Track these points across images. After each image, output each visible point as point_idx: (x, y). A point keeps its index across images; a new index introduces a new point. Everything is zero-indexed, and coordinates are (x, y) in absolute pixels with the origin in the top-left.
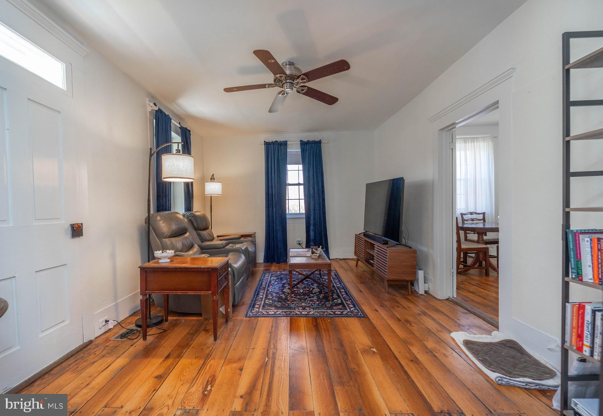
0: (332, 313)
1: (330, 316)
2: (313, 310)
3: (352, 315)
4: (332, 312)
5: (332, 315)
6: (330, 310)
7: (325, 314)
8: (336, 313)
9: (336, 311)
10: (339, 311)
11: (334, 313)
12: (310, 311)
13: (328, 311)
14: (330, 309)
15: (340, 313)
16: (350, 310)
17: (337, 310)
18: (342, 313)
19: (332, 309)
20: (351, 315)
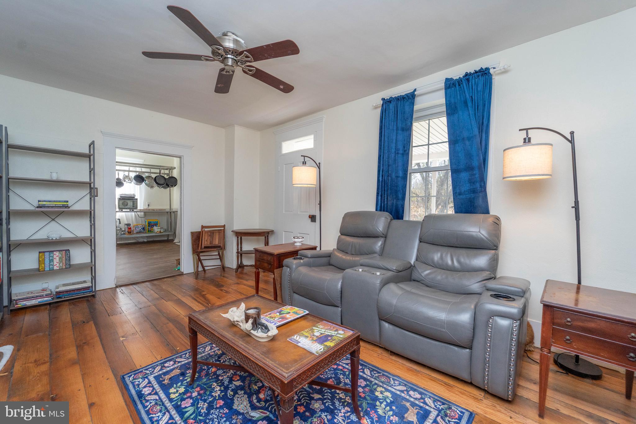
0: (178, 360)
1: (180, 354)
2: (209, 354)
3: (145, 370)
4: (179, 362)
5: (177, 358)
6: (183, 363)
7: (188, 354)
8: (172, 363)
9: (173, 365)
10: (168, 367)
11: (175, 362)
12: (213, 351)
13: (186, 362)
14: (185, 364)
15: (166, 365)
16: (149, 380)
17: (172, 367)
18: (162, 367)
19: (181, 366)
20: (147, 370)
